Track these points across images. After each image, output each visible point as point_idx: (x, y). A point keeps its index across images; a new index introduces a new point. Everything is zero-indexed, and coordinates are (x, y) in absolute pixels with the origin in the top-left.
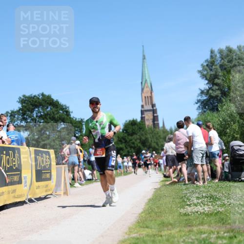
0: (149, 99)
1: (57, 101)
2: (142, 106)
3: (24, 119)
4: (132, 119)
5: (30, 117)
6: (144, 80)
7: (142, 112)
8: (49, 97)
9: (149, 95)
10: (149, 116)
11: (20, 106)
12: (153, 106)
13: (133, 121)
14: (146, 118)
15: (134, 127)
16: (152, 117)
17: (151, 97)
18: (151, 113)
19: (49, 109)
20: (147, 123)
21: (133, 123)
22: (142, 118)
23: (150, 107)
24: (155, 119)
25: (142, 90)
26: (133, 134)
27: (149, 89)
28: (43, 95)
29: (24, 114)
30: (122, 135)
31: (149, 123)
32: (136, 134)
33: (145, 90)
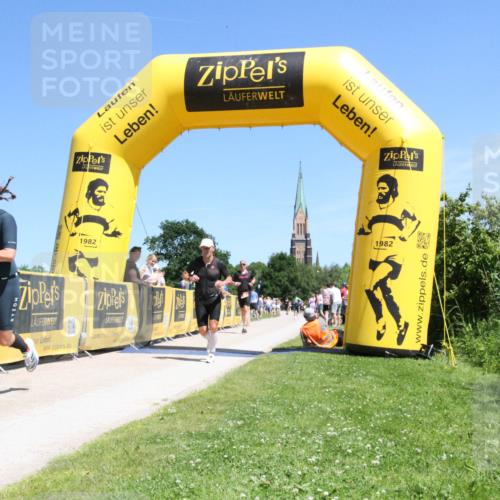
0: (302, 228)
1: (202, 230)
2: (294, 235)
3: (165, 247)
4: (279, 252)
5: (171, 245)
6: (298, 203)
7: (293, 243)
8: (193, 224)
9: (303, 222)
10: (300, 248)
11: (162, 232)
12: (307, 236)
13: (282, 254)
14: (297, 249)
15: (282, 262)
16: (304, 249)
17: (305, 225)
18: (304, 244)
19: (192, 238)
20: (297, 256)
21: (282, 257)
22: (292, 251)
23: (302, 237)
24: (308, 252)
25: (295, 215)
26: (280, 270)
27: (303, 216)
28: (187, 221)
29: (165, 242)
30: (267, 270)
31: (299, 257)
32: (284, 270)
33: (299, 215)
